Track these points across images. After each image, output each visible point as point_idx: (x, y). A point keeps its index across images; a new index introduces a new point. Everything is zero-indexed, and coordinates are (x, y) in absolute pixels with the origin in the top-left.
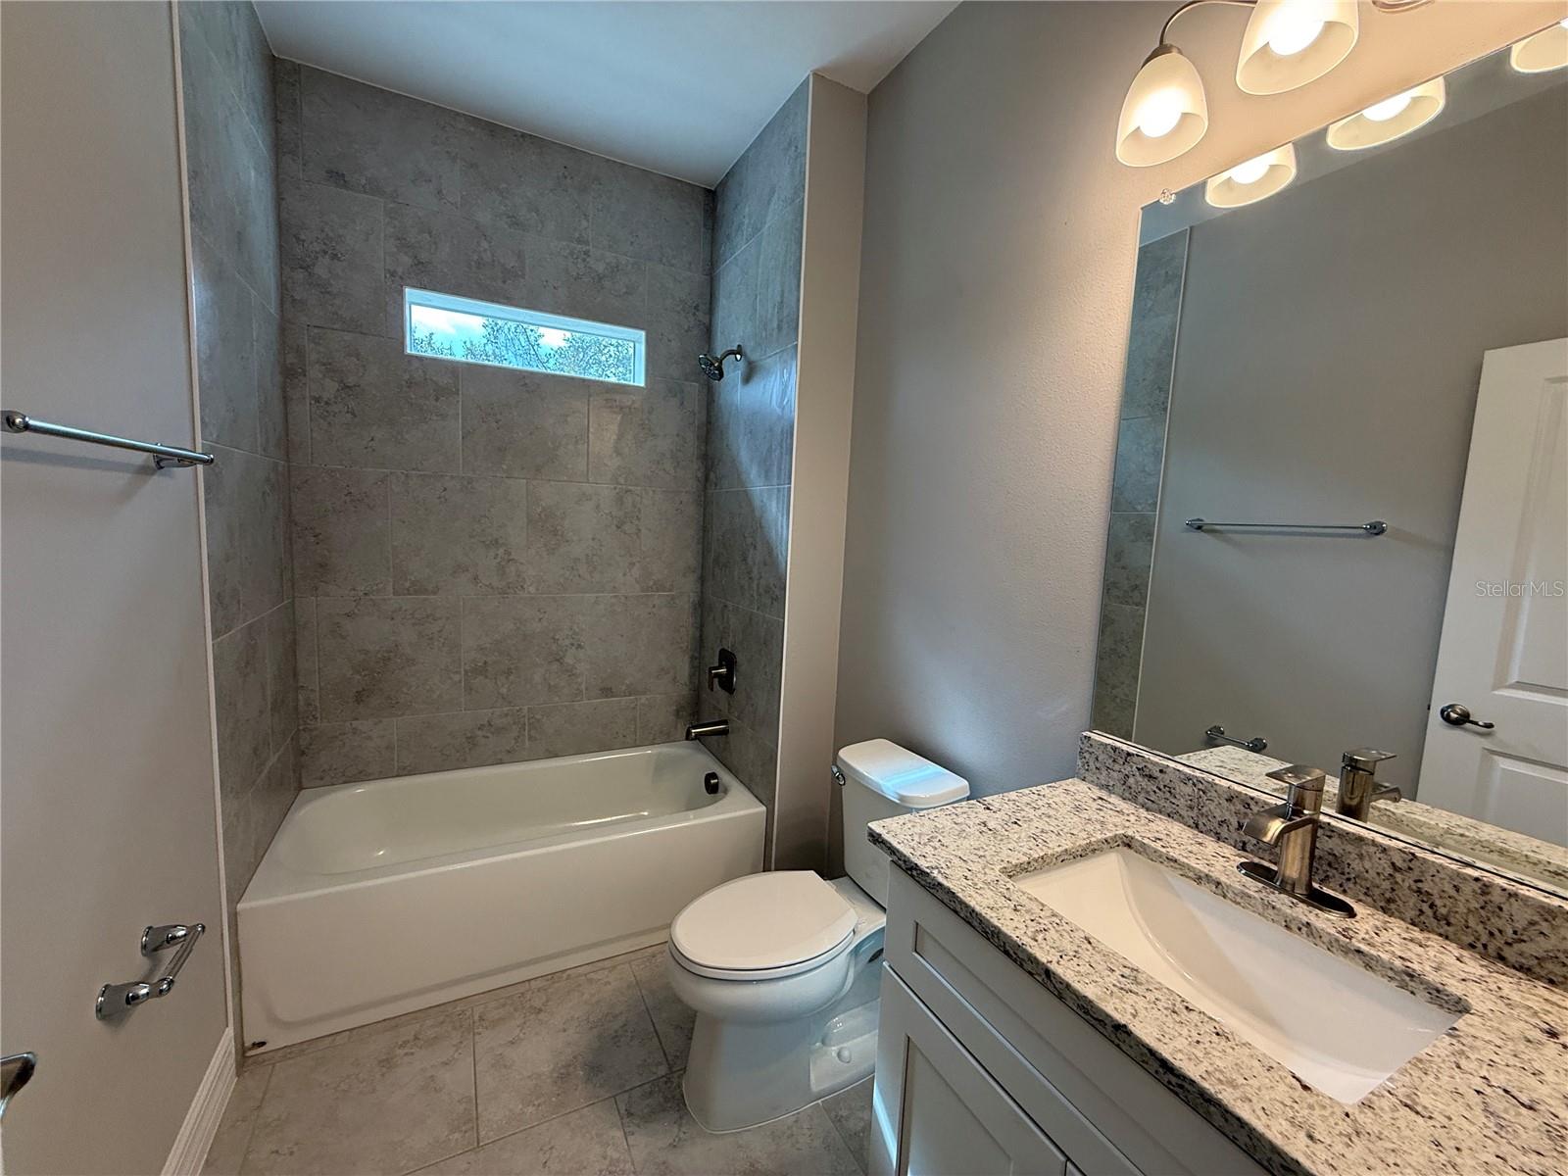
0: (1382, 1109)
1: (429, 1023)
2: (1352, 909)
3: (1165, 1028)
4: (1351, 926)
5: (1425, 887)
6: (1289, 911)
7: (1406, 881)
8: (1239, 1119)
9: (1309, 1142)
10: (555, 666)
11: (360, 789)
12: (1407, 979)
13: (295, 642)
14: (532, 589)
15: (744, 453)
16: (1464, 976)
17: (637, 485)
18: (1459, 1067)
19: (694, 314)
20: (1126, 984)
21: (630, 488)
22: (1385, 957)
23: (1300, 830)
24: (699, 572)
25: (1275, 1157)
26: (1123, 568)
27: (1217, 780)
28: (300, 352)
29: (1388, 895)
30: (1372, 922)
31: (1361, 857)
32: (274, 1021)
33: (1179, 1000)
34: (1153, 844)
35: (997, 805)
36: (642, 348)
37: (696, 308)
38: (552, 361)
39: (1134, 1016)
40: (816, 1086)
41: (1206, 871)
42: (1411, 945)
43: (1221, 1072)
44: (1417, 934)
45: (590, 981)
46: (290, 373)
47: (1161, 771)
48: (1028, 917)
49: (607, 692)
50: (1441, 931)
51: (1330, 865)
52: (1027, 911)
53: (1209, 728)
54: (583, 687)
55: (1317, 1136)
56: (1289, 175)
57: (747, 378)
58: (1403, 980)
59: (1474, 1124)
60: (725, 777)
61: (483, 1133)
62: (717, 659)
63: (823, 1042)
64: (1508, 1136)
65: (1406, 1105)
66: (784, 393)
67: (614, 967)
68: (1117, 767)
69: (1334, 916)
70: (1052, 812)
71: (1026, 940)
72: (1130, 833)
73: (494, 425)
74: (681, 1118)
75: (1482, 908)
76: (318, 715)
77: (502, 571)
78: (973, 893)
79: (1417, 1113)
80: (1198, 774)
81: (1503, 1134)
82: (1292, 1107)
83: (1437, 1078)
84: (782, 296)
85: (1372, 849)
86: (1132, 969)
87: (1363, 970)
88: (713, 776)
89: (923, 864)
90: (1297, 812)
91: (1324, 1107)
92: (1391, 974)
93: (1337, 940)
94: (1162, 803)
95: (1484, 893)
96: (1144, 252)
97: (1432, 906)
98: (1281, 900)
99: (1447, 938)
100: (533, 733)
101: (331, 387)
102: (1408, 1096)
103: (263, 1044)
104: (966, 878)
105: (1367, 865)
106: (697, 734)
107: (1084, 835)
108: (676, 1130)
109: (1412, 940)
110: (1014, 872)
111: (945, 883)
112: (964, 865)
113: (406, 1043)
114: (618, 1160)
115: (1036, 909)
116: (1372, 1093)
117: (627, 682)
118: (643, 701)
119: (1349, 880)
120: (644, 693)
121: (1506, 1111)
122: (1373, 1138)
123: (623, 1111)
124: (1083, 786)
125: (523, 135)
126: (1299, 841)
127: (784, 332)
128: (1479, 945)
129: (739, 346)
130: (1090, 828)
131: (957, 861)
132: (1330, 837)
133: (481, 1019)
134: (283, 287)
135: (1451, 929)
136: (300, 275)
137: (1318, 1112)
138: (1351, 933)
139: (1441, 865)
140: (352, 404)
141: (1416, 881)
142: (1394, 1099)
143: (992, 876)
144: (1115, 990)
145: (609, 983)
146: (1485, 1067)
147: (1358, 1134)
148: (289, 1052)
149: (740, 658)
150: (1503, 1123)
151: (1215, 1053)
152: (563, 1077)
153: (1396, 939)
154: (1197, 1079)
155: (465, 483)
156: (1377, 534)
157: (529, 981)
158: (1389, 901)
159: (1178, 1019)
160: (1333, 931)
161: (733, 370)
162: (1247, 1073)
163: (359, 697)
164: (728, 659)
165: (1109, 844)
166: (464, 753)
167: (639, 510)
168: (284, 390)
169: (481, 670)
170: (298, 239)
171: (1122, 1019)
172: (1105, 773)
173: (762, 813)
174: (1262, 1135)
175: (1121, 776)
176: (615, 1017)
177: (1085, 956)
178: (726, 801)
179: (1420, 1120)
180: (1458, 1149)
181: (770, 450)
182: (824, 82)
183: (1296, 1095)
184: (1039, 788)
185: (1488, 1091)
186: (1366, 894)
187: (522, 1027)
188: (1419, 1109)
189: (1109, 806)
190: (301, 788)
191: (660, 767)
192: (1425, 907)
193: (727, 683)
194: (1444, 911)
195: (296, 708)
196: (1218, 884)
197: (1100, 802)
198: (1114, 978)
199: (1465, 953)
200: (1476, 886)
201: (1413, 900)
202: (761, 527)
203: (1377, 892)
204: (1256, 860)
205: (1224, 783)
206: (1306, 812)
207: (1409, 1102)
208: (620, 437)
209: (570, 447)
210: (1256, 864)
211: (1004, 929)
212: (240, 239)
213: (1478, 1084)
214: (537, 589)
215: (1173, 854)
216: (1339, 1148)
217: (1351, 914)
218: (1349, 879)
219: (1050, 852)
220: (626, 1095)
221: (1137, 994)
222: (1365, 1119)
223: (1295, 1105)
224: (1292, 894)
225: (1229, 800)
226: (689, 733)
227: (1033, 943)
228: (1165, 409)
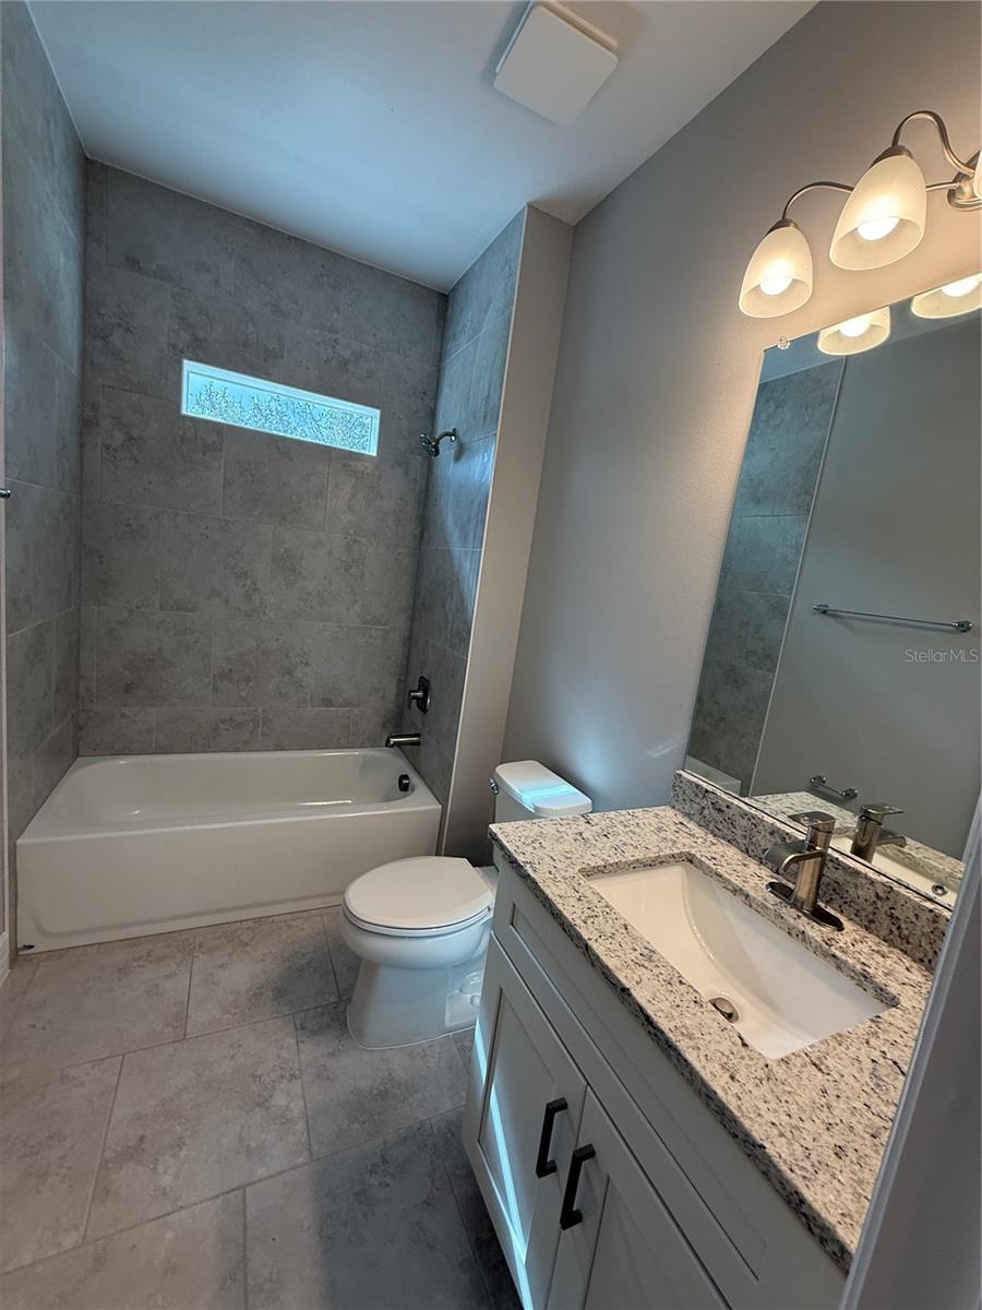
0: (794, 1065)
1: (160, 945)
2: (841, 924)
3: (658, 994)
4: (836, 937)
5: (896, 913)
6: (792, 921)
7: (883, 907)
8: (686, 1061)
9: (730, 1081)
10: (287, 678)
11: (123, 761)
12: (863, 978)
13: (78, 640)
14: (272, 615)
15: (449, 517)
16: (906, 981)
17: (364, 537)
18: (868, 1043)
19: (422, 399)
20: (642, 960)
21: (359, 539)
22: (851, 961)
23: (812, 860)
24: (410, 612)
25: (703, 1089)
26: (761, 639)
27: (766, 818)
28: (95, 406)
29: (871, 917)
30: (854, 935)
31: (856, 886)
32: (42, 932)
33: (677, 975)
34: (707, 862)
35: (596, 821)
36: (377, 422)
37: (425, 393)
38: (324, 420)
39: (638, 983)
40: (448, 1023)
41: (740, 885)
42: (876, 956)
43: (687, 1028)
44: (885, 948)
45: (289, 926)
46: (86, 423)
47: (728, 807)
48: (587, 905)
49: (327, 702)
50: (903, 947)
51: (834, 890)
52: (587, 902)
53: (814, 776)
54: (309, 696)
55: (737, 1077)
56: (884, 335)
57: (458, 458)
58: (860, 980)
59: (858, 1081)
60: (414, 779)
61: (189, 1030)
62: (417, 685)
63: (461, 990)
64: (881, 1093)
65: (815, 1064)
66: (483, 472)
67: (309, 918)
68: (697, 800)
69: (827, 930)
70: (637, 830)
71: (578, 922)
72: (693, 851)
73: (250, 478)
74: (342, 1034)
75: (932, 932)
76: (94, 700)
77: (248, 597)
78: (551, 885)
79: (820, 1070)
80: (753, 811)
81: (877, 1091)
82: (728, 1057)
83: (848, 1048)
84: (489, 392)
85: (864, 881)
86: (651, 951)
87: (834, 969)
88: (406, 777)
89: (521, 859)
90: (811, 848)
91: (752, 1059)
92: (852, 974)
93: (821, 946)
94: (725, 831)
95: (935, 922)
96: (763, 388)
97: (899, 928)
98: (789, 913)
99: (906, 953)
100: (265, 729)
101: (119, 437)
102: (819, 1058)
103: (32, 947)
104: (550, 873)
105: (860, 892)
106: (395, 743)
107: (656, 850)
108: (336, 1042)
109: (878, 952)
110: (590, 873)
111: (533, 875)
112: (553, 863)
113: (140, 958)
114: (289, 1060)
115: (595, 899)
116: (793, 1054)
117: (344, 695)
118: (356, 712)
119: (847, 905)
120: (357, 706)
121: (888, 1076)
122: (778, 1083)
123: (298, 1026)
124: (670, 812)
125: (289, 237)
126: (811, 870)
127: (488, 422)
128: (926, 960)
129: (454, 429)
130: (663, 845)
131: (547, 860)
132: (837, 869)
133: (200, 946)
134: (84, 353)
135: (909, 946)
136: (99, 343)
137: (747, 1061)
138: (833, 942)
139: (909, 898)
140: (136, 452)
141: (891, 908)
142: (807, 1059)
143: (571, 872)
144: (631, 963)
145: (303, 929)
146: (888, 1044)
147: (768, 1079)
148: (51, 955)
149: (434, 685)
150: (881, 1083)
151: (689, 1015)
152: (256, 995)
153: (866, 950)
154: (666, 1031)
155: (223, 524)
156: (964, 631)
157: (241, 921)
158: (871, 921)
159: (670, 988)
160: (819, 939)
161: (447, 448)
162: (705, 1031)
163: (128, 689)
164: (424, 685)
165: (675, 859)
166: (208, 739)
167: (364, 558)
168: (81, 436)
169: (226, 676)
170: (99, 314)
171: (627, 984)
172: (689, 804)
173: (438, 810)
174: (697, 1073)
175: (699, 807)
176: (304, 955)
177: (618, 937)
178: (411, 797)
179: (819, 1074)
180: (838, 1096)
181: (469, 520)
182: (537, 213)
183: (734, 1049)
184: (635, 811)
185: (882, 1061)
186: (856, 915)
187: (230, 955)
188: (823, 1067)
189: (685, 830)
190: (77, 755)
191: (365, 765)
192: (894, 929)
193: (422, 703)
194: (906, 932)
195: (77, 694)
196: (747, 896)
197: (680, 826)
198: (633, 955)
199: (915, 965)
200: (930, 916)
201: (887, 922)
202: (458, 580)
203: (863, 914)
204: (784, 882)
205: (770, 820)
206: (818, 848)
207: (817, 1062)
208: (354, 495)
209: (312, 500)
210: (783, 885)
211: (565, 913)
212: (48, 313)
213: (876, 1055)
214: (276, 615)
215: (720, 870)
216: (750, 1086)
217: (839, 927)
218: (846, 903)
219: (624, 860)
220: (302, 1014)
221: (646, 968)
222: (780, 1072)
223: (731, 1056)
224: (800, 910)
225: (772, 834)
226: (388, 741)
227: (583, 924)
228: (809, 510)
